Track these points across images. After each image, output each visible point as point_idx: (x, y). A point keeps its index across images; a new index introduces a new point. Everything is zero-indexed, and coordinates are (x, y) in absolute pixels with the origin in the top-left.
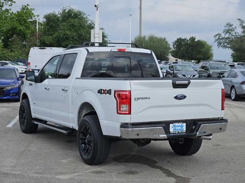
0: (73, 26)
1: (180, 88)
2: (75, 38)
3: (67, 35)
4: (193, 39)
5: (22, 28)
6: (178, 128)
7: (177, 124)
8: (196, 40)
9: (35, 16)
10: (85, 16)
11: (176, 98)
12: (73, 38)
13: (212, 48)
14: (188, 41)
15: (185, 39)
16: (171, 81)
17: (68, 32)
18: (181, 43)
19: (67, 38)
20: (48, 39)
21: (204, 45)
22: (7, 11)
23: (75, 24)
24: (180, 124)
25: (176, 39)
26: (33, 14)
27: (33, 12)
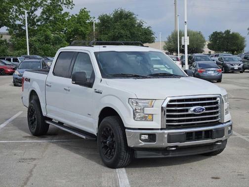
0: (125, 25)
2: (128, 35)
3: (122, 33)
4: (228, 32)
5: (83, 29)
8: (231, 33)
9: (91, 18)
10: (134, 16)
12: (126, 36)
13: (245, 40)
14: (223, 34)
15: (221, 33)
17: (122, 31)
18: (216, 36)
19: (121, 37)
20: (104, 38)
21: (238, 37)
22: (67, 14)
23: (128, 23)
25: (212, 33)
26: (89, 16)
27: (89, 14)
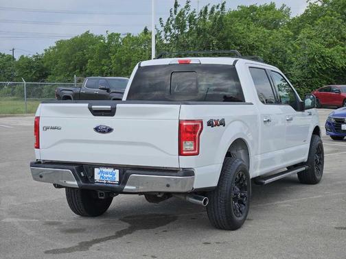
1: (101, 115)
6: (107, 176)
7: (105, 170)
11: (97, 129)
16: (87, 105)
24: (110, 170)
